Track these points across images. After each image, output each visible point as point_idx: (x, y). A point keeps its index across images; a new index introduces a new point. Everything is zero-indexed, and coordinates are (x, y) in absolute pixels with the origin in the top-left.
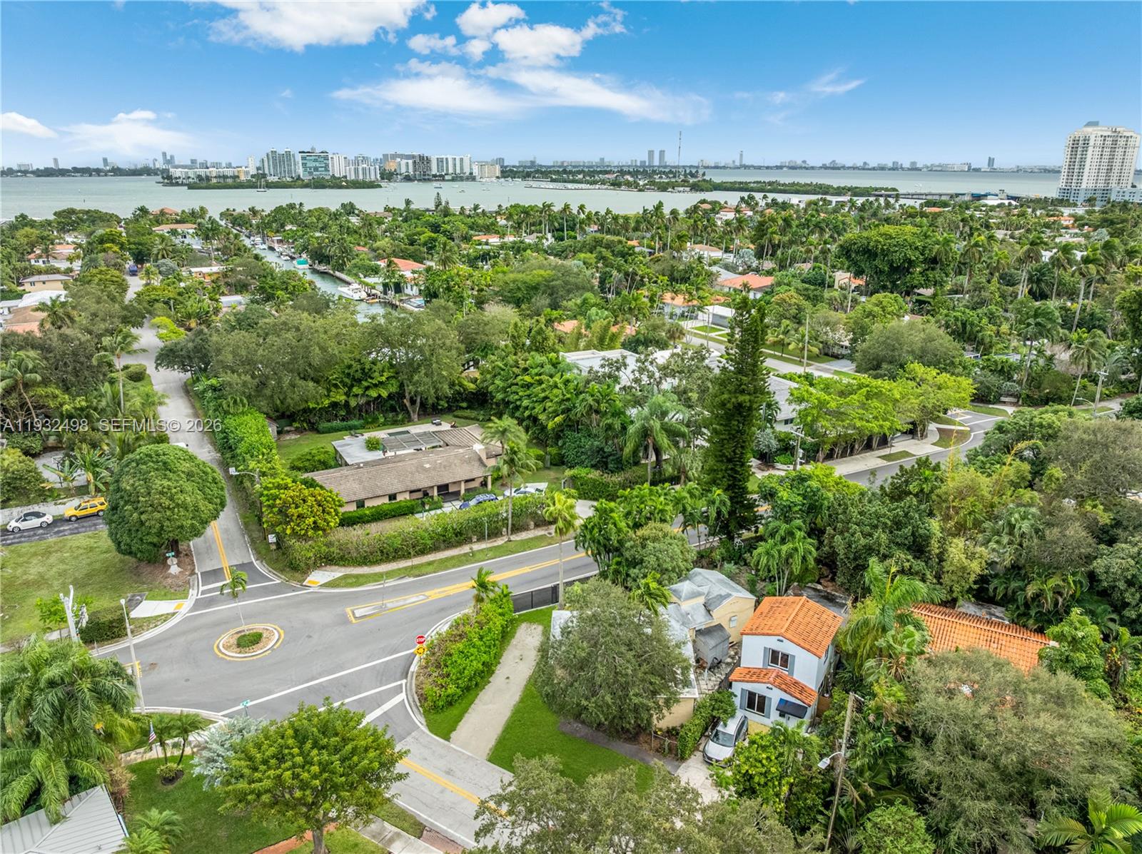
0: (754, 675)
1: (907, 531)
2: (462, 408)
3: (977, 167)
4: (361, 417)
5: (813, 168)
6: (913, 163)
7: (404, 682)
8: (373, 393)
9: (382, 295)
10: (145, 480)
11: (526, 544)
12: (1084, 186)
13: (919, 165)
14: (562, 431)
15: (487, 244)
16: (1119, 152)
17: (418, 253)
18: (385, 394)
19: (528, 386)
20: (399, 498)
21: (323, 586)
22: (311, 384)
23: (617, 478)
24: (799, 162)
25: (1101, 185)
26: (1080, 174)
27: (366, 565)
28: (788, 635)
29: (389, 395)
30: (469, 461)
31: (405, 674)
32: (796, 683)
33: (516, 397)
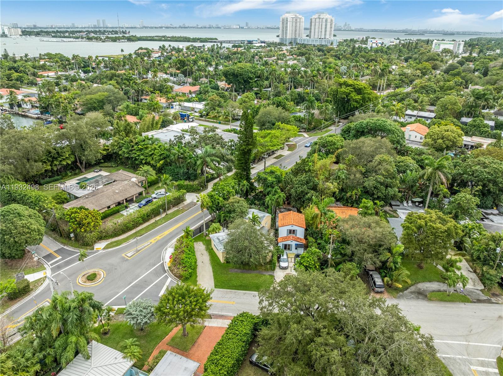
0: (285, 239)
1: (311, 184)
2: (102, 163)
3: (242, 26)
4: (58, 175)
5: (176, 28)
6: (217, 25)
7: (166, 274)
8: (64, 163)
9: (10, 110)
10: (12, 223)
11: (174, 214)
12: (288, 37)
13: (220, 26)
14: (163, 167)
15: (48, 76)
16: (298, 24)
17: (16, 84)
18: (70, 162)
19: (141, 150)
20: (111, 207)
21: (104, 249)
22: (41, 164)
23: (196, 182)
24: (169, 26)
25: (293, 37)
26: (286, 33)
27: (116, 236)
28: (294, 224)
29: (72, 162)
30: (133, 186)
31: (165, 271)
32: (298, 238)
33: (136, 155)
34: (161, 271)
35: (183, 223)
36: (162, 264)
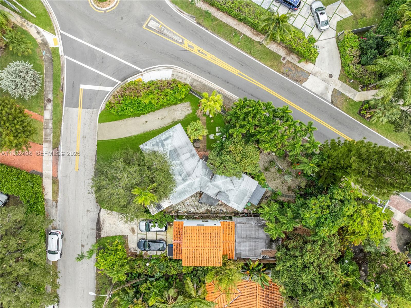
7: (120, 82)
31: (123, 80)
34: (125, 75)
35: (239, 74)
36: (138, 72)
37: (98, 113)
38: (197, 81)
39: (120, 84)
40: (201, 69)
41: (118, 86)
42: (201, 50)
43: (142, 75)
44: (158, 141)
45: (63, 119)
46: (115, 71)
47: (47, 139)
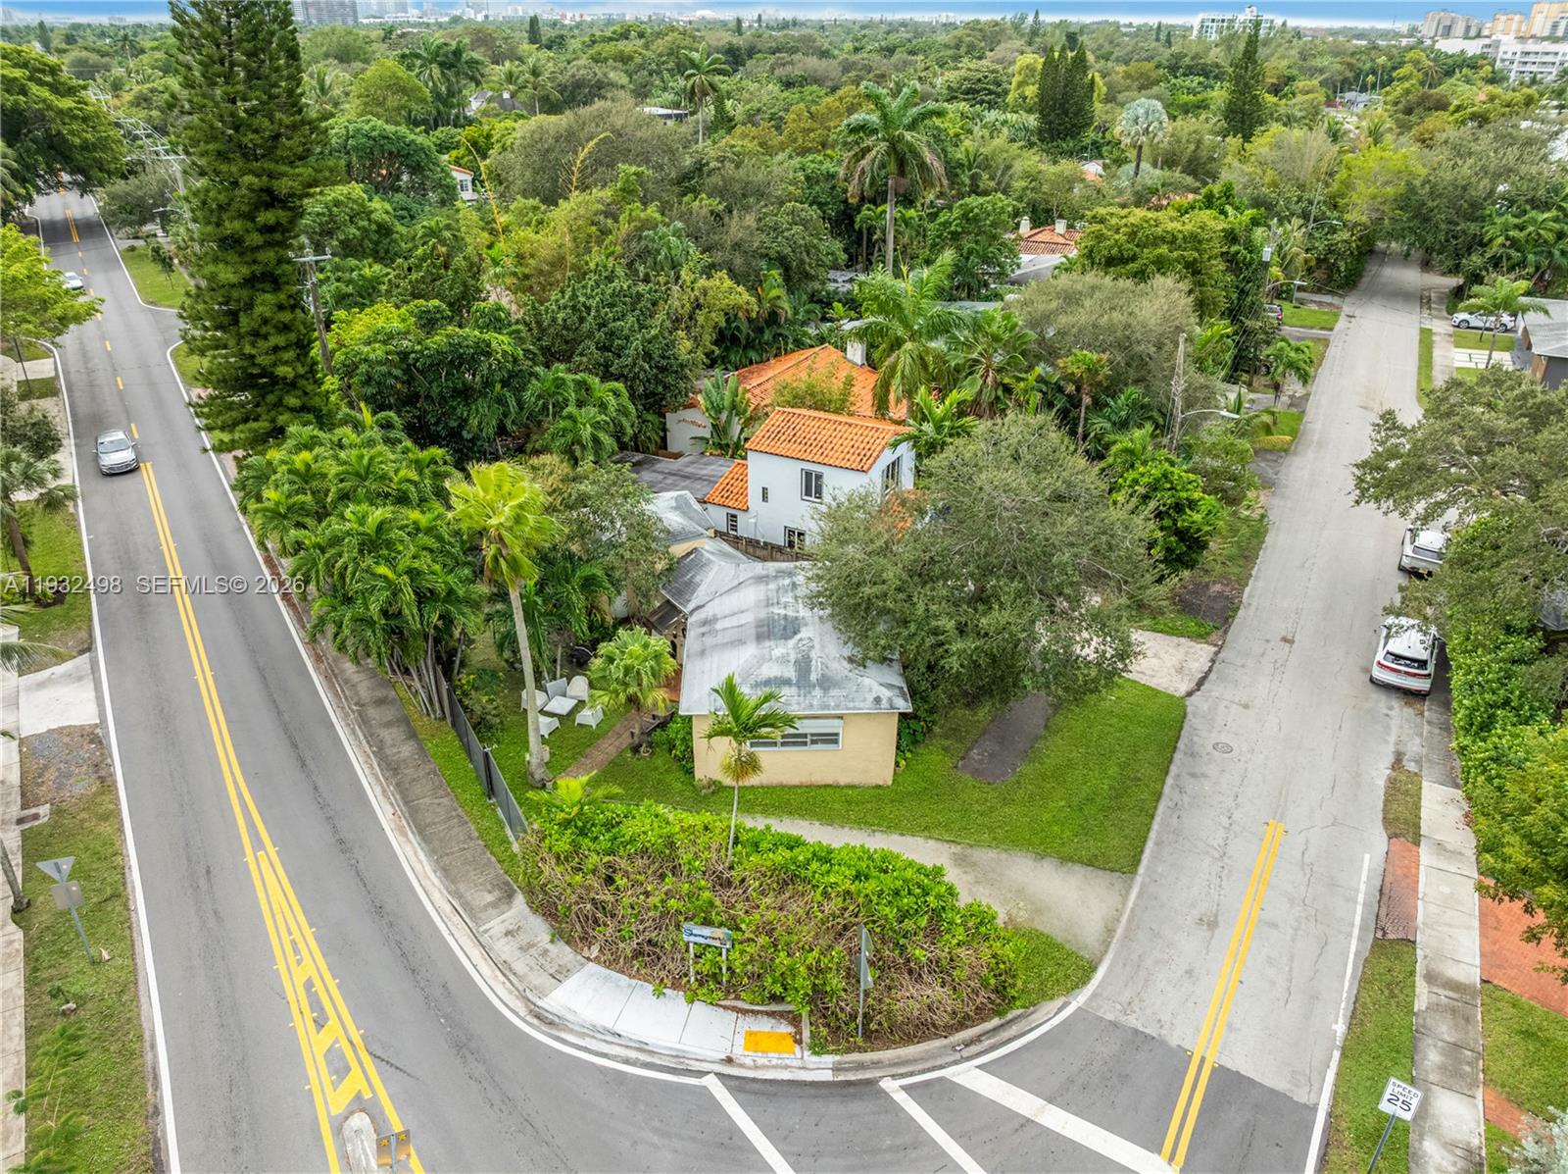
34: (835, 1108)
35: (258, 844)
36: (740, 1087)
37: (1095, 995)
38: (466, 905)
39: (893, 1077)
40: (399, 943)
41: (912, 1074)
42: (302, 1023)
43: (729, 1061)
44: (817, 692)
45: (1337, 1054)
46: (888, 1157)
47: (1451, 994)
